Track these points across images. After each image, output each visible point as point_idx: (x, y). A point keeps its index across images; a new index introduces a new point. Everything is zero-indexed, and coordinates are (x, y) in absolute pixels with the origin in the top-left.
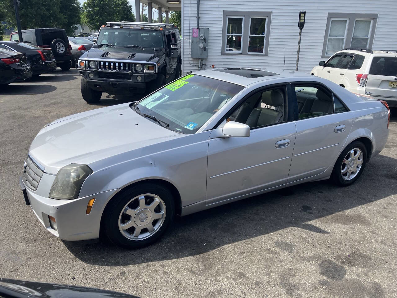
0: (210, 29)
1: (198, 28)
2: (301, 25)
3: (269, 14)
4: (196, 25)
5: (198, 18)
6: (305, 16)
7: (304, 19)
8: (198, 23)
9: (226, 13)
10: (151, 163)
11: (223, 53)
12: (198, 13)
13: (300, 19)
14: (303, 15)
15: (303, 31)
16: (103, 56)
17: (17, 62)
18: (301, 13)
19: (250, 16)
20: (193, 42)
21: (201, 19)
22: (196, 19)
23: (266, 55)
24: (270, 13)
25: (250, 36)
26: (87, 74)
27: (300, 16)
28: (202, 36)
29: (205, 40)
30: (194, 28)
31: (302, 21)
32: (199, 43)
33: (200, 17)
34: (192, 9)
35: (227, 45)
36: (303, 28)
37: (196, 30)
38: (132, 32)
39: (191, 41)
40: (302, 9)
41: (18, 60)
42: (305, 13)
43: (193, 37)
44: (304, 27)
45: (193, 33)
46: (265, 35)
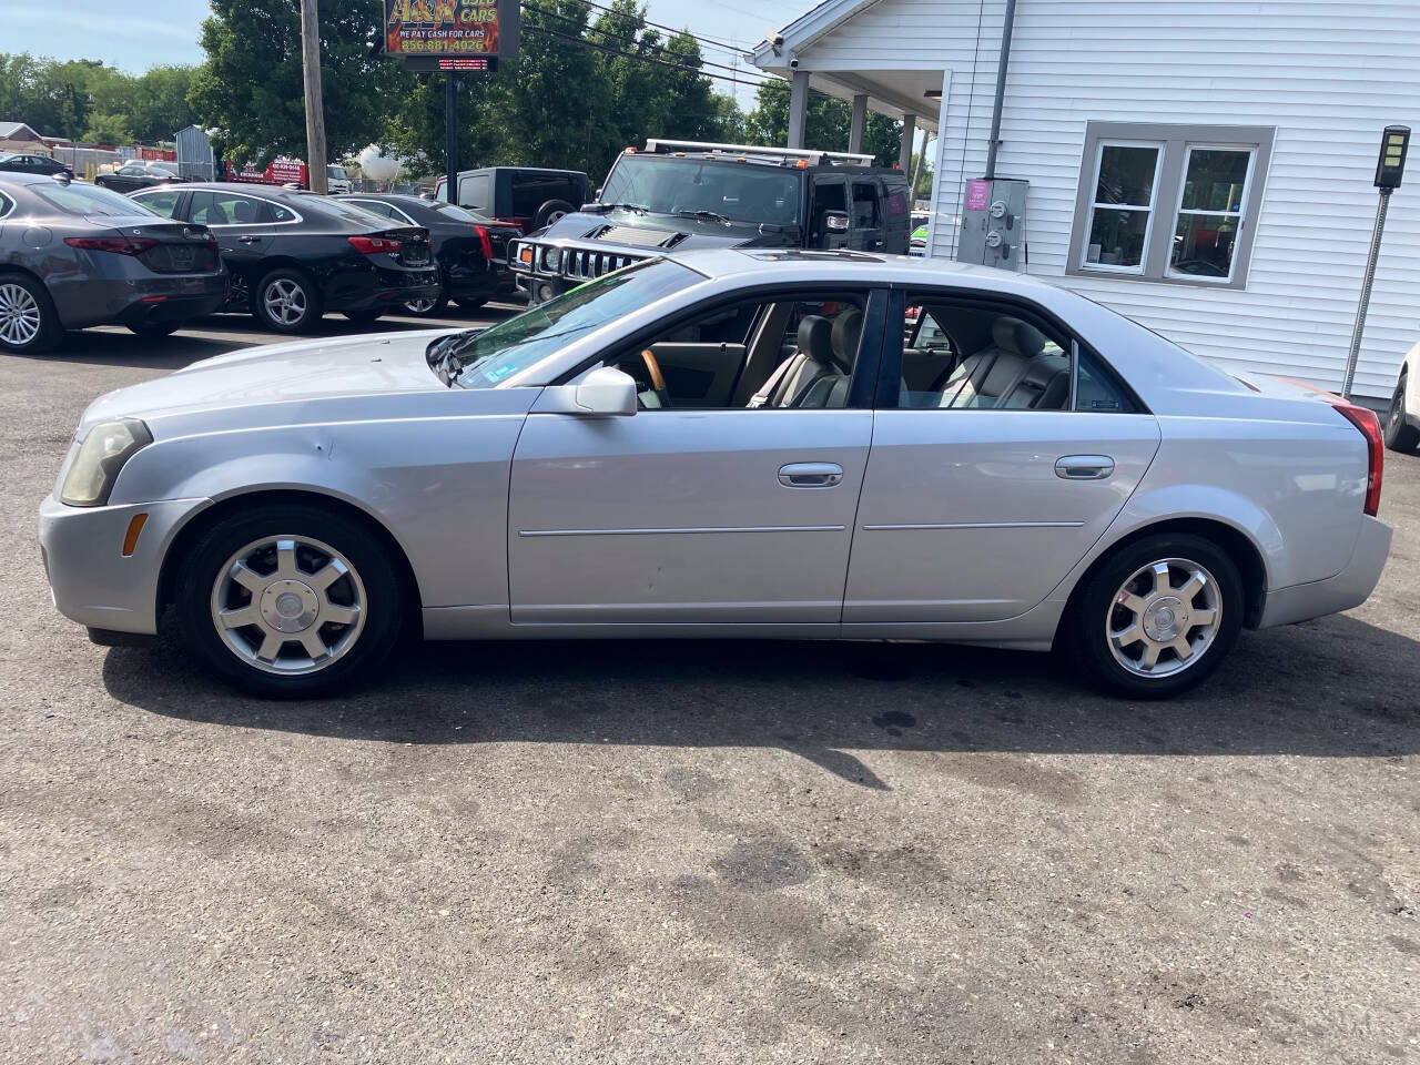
0: (1033, 183)
1: (990, 178)
2: (1388, 180)
3: (1263, 137)
4: (983, 169)
5: (995, 144)
6: (1404, 147)
7: (1402, 158)
8: (992, 164)
9: (1095, 130)
10: (319, 448)
11: (1073, 271)
12: (996, 129)
13: (1383, 156)
14: (1399, 140)
15: (1393, 201)
16: (589, 236)
17: (393, 250)
18: (1388, 133)
19: (1187, 143)
20: (964, 226)
21: (1004, 148)
22: (987, 147)
23: (1239, 285)
24: (1269, 132)
25: (1180, 215)
26: (536, 287)
27: (1385, 145)
28: (999, 206)
29: (1009, 221)
30: (974, 177)
31: (1392, 162)
32: (985, 228)
33: (1001, 142)
34: (975, 113)
35: (1092, 242)
36: (1395, 190)
37: (982, 186)
38: (706, 169)
39: (959, 221)
40: (1398, 119)
41: (394, 243)
42: (1406, 134)
43: (968, 207)
44: (1398, 186)
45: (969, 196)
46: (1241, 213)
